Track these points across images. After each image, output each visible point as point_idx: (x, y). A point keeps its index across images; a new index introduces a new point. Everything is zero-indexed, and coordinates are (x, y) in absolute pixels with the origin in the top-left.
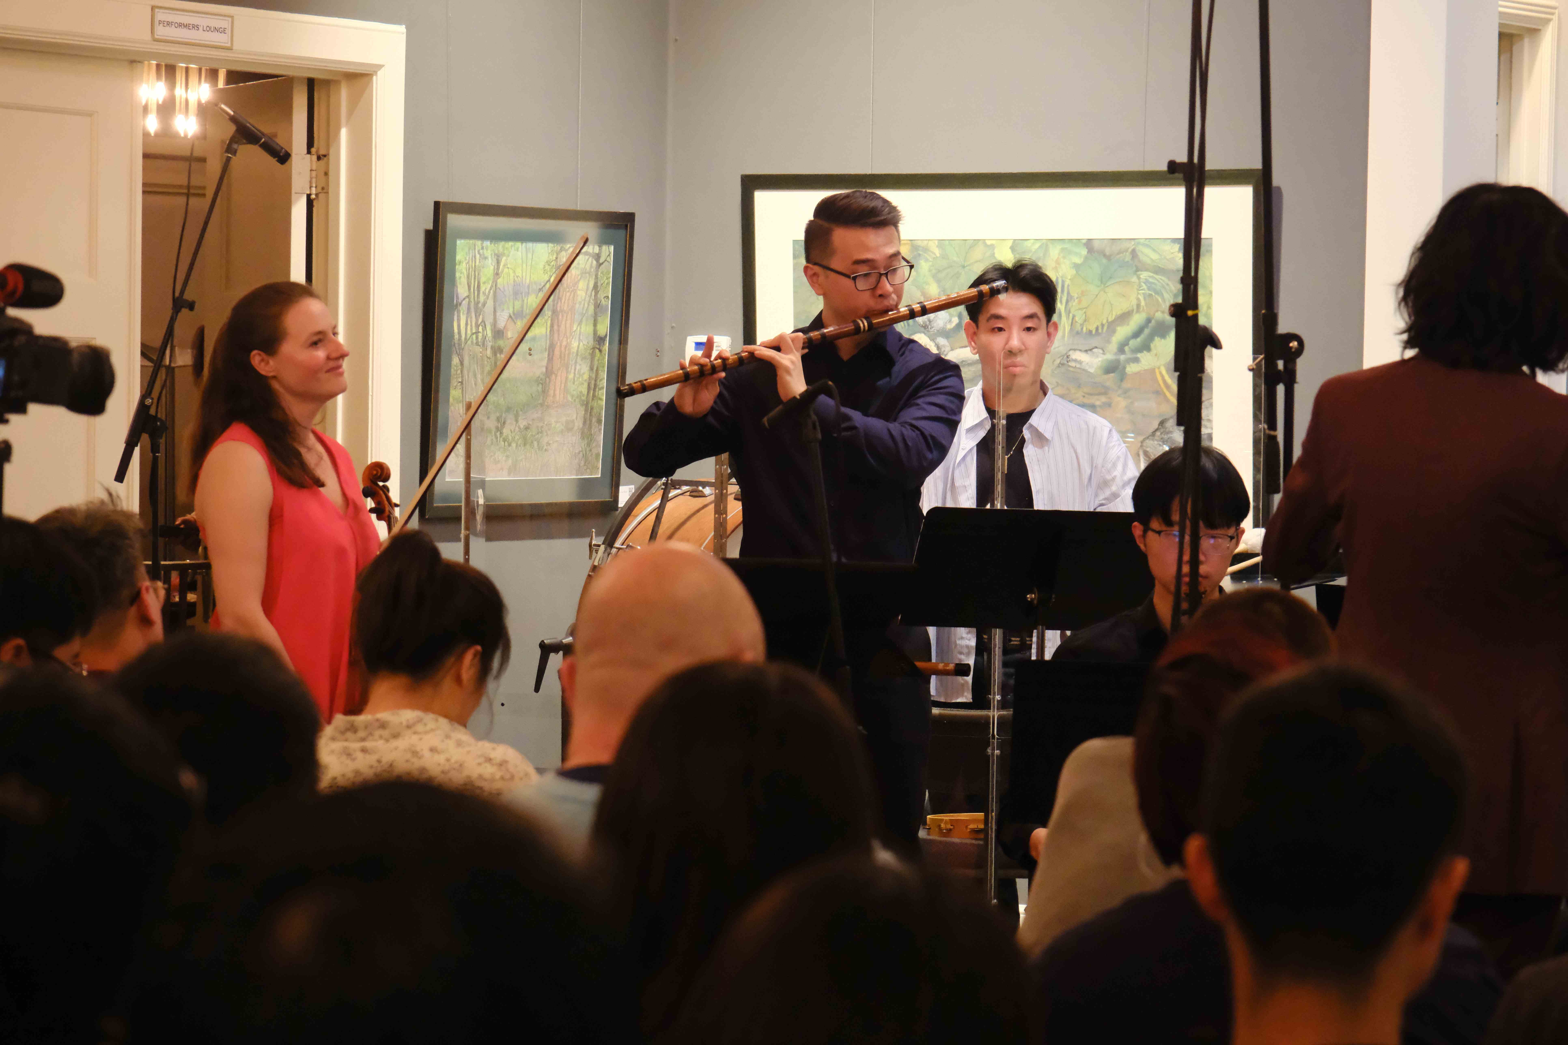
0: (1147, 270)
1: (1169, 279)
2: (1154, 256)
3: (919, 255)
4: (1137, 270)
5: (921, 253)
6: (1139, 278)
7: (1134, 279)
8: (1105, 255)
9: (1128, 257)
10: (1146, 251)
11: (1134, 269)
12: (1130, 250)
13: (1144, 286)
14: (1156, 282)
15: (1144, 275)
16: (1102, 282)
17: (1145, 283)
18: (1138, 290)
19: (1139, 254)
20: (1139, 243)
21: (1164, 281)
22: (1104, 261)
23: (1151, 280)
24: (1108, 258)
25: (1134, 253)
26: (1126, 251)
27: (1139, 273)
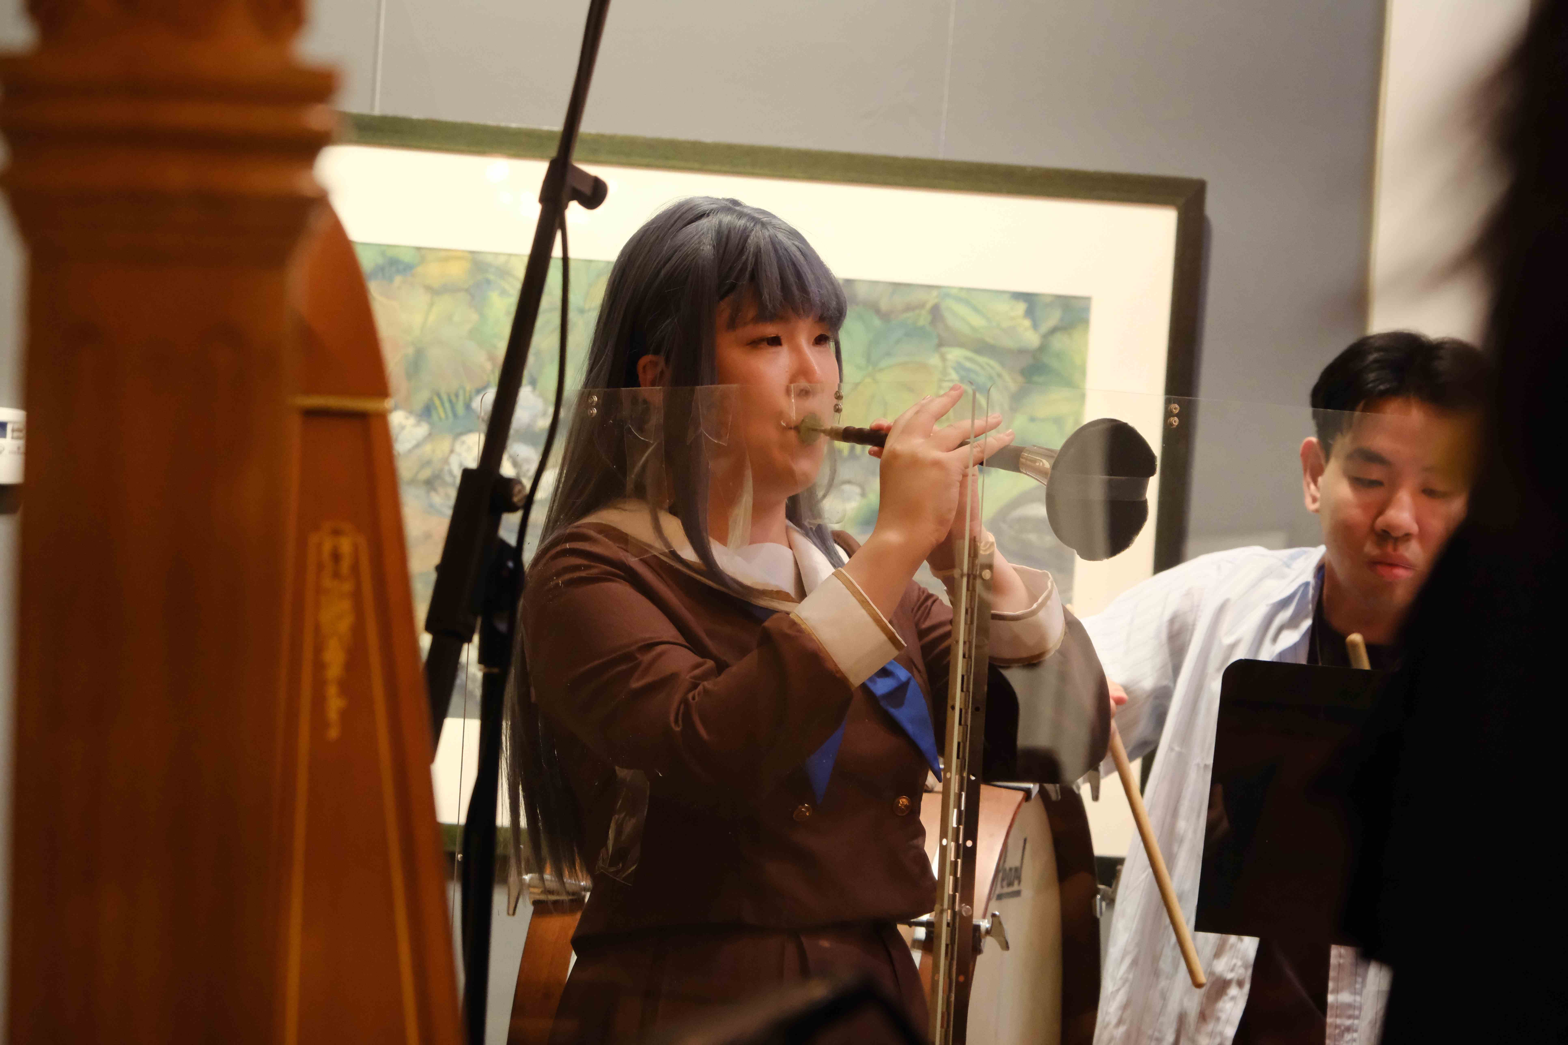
0: (961, 345)
1: (1003, 364)
2: (977, 321)
3: (488, 282)
4: (941, 344)
5: (491, 277)
6: (943, 359)
7: (934, 360)
8: (878, 311)
9: (924, 319)
10: (962, 310)
11: (935, 341)
12: (929, 306)
13: (954, 376)
14: (977, 368)
15: (955, 354)
16: (868, 360)
17: (954, 369)
18: (941, 380)
19: (947, 315)
20: (947, 295)
21: (992, 368)
22: (877, 322)
23: (968, 364)
24: (885, 317)
25: (936, 312)
26: (921, 306)
27: (944, 349)
